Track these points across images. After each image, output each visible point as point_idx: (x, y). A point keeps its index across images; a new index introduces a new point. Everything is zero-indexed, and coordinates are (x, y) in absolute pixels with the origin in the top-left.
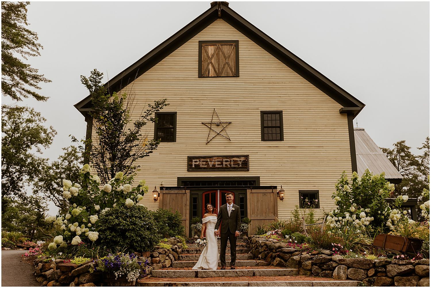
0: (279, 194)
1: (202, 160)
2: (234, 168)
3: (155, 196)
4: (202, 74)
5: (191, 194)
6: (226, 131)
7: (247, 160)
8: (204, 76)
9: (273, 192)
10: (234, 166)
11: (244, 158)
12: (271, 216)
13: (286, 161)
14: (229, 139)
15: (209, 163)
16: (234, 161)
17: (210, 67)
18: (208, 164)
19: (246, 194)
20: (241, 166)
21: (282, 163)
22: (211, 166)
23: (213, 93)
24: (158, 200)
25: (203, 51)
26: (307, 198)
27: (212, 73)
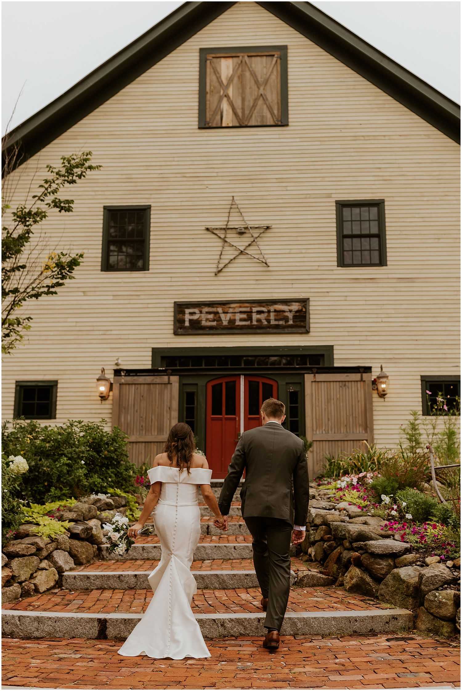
0: (377, 385)
1: (206, 309)
2: (277, 327)
3: (103, 389)
4: (206, 121)
5: (182, 386)
6: (258, 246)
7: (306, 309)
8: (210, 125)
9: (364, 380)
10: (277, 323)
11: (299, 305)
12: (359, 433)
13: (393, 311)
14: (266, 263)
15: (223, 316)
16: (275, 311)
17: (225, 105)
18: (219, 320)
19: (302, 384)
20: (291, 322)
21: (383, 316)
22: (225, 323)
23: (231, 162)
24: (110, 398)
25: (208, 70)
26: (440, 393)
27: (228, 119)
